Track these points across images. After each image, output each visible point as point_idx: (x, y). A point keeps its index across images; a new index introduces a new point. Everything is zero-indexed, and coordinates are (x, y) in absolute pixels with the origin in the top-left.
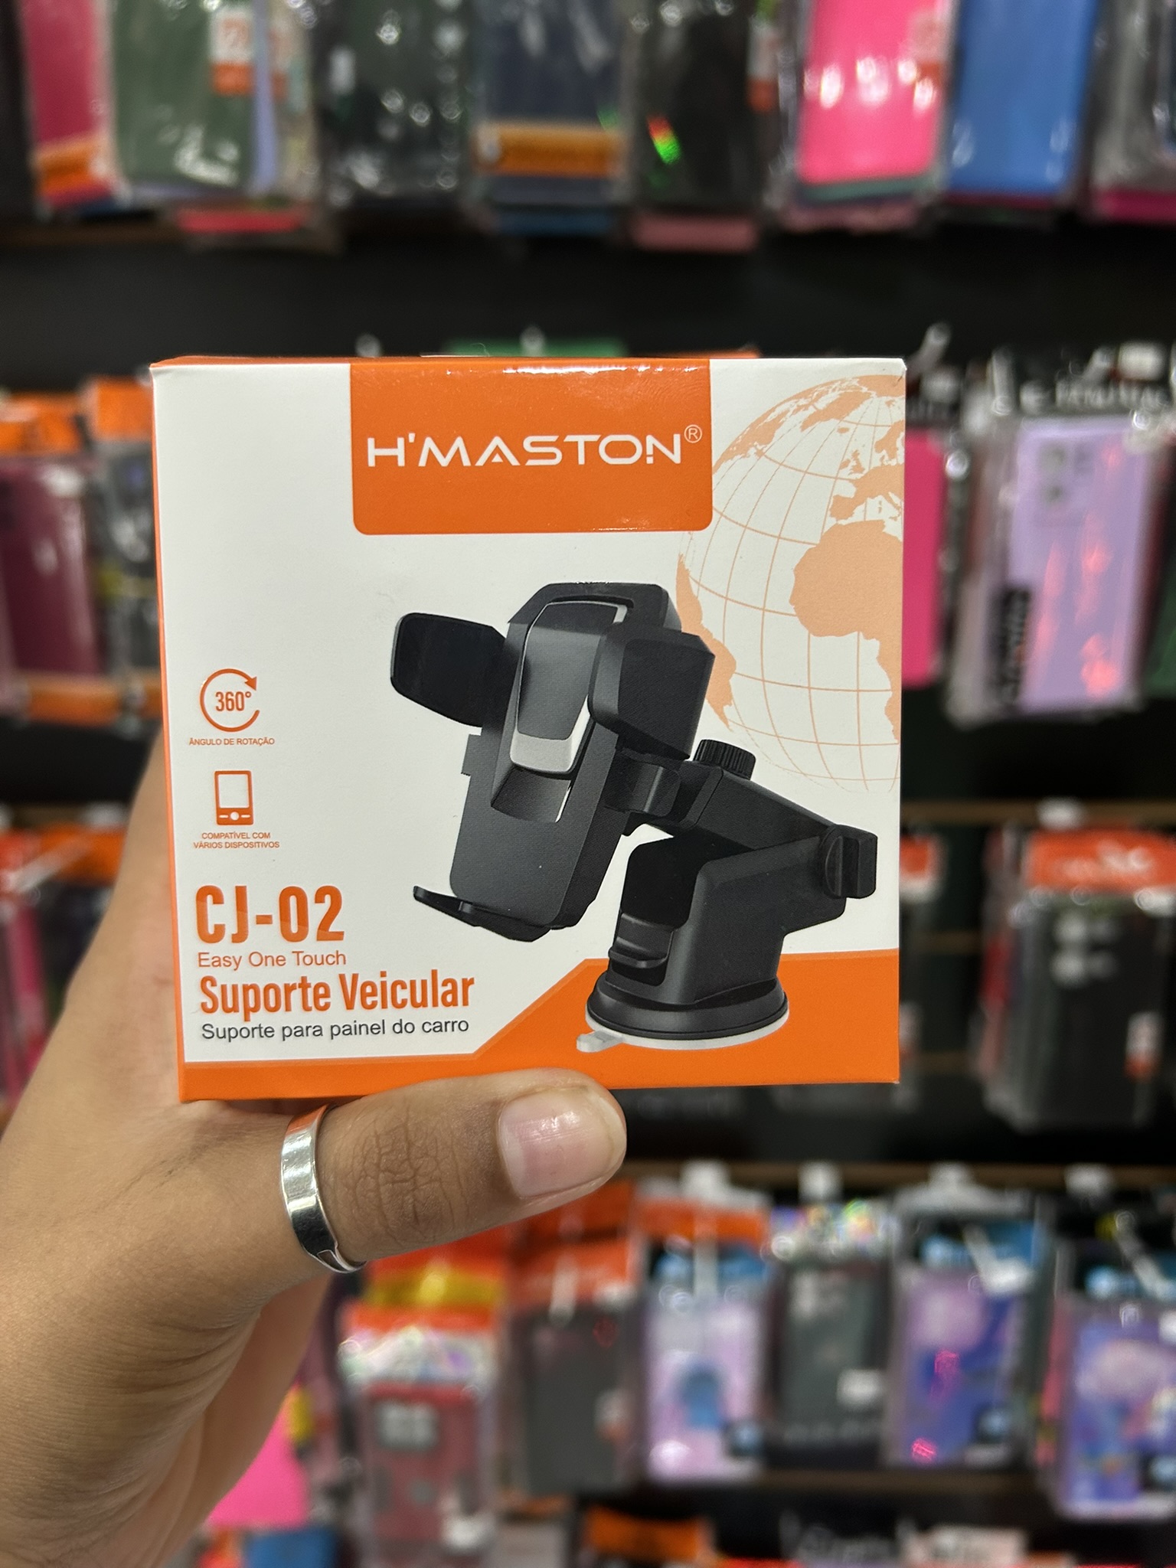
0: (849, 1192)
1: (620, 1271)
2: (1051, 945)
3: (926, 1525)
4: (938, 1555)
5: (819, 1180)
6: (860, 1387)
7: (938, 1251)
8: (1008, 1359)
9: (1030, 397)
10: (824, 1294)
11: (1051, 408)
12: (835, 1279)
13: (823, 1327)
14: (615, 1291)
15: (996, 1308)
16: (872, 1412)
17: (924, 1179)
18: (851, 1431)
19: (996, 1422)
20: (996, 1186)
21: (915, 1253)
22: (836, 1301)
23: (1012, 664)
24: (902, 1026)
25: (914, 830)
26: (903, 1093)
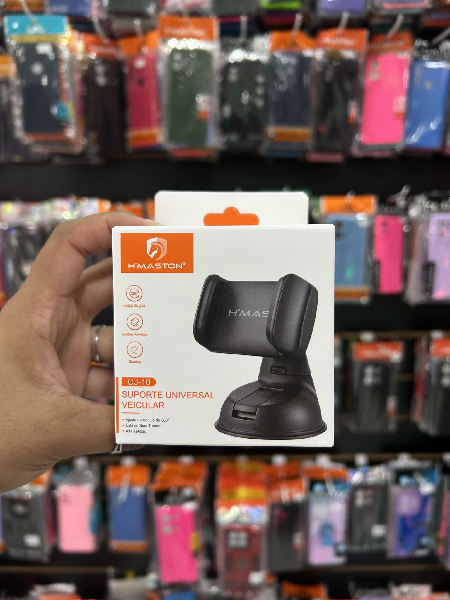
0: (372, 463)
1: (301, 489)
2: (440, 375)
3: (398, 583)
4: (403, 594)
5: (361, 459)
6: (378, 531)
7: (404, 480)
8: (428, 518)
9: (433, 206)
10: (366, 497)
11: (440, 210)
12: (369, 492)
13: (366, 509)
14: (299, 497)
15: (424, 499)
16: (381, 540)
17: (396, 458)
18: (375, 547)
19: (425, 541)
20: (420, 459)
21: (397, 481)
22: (369, 501)
23: (430, 285)
24: (392, 403)
25: (393, 340)
26: (392, 427)
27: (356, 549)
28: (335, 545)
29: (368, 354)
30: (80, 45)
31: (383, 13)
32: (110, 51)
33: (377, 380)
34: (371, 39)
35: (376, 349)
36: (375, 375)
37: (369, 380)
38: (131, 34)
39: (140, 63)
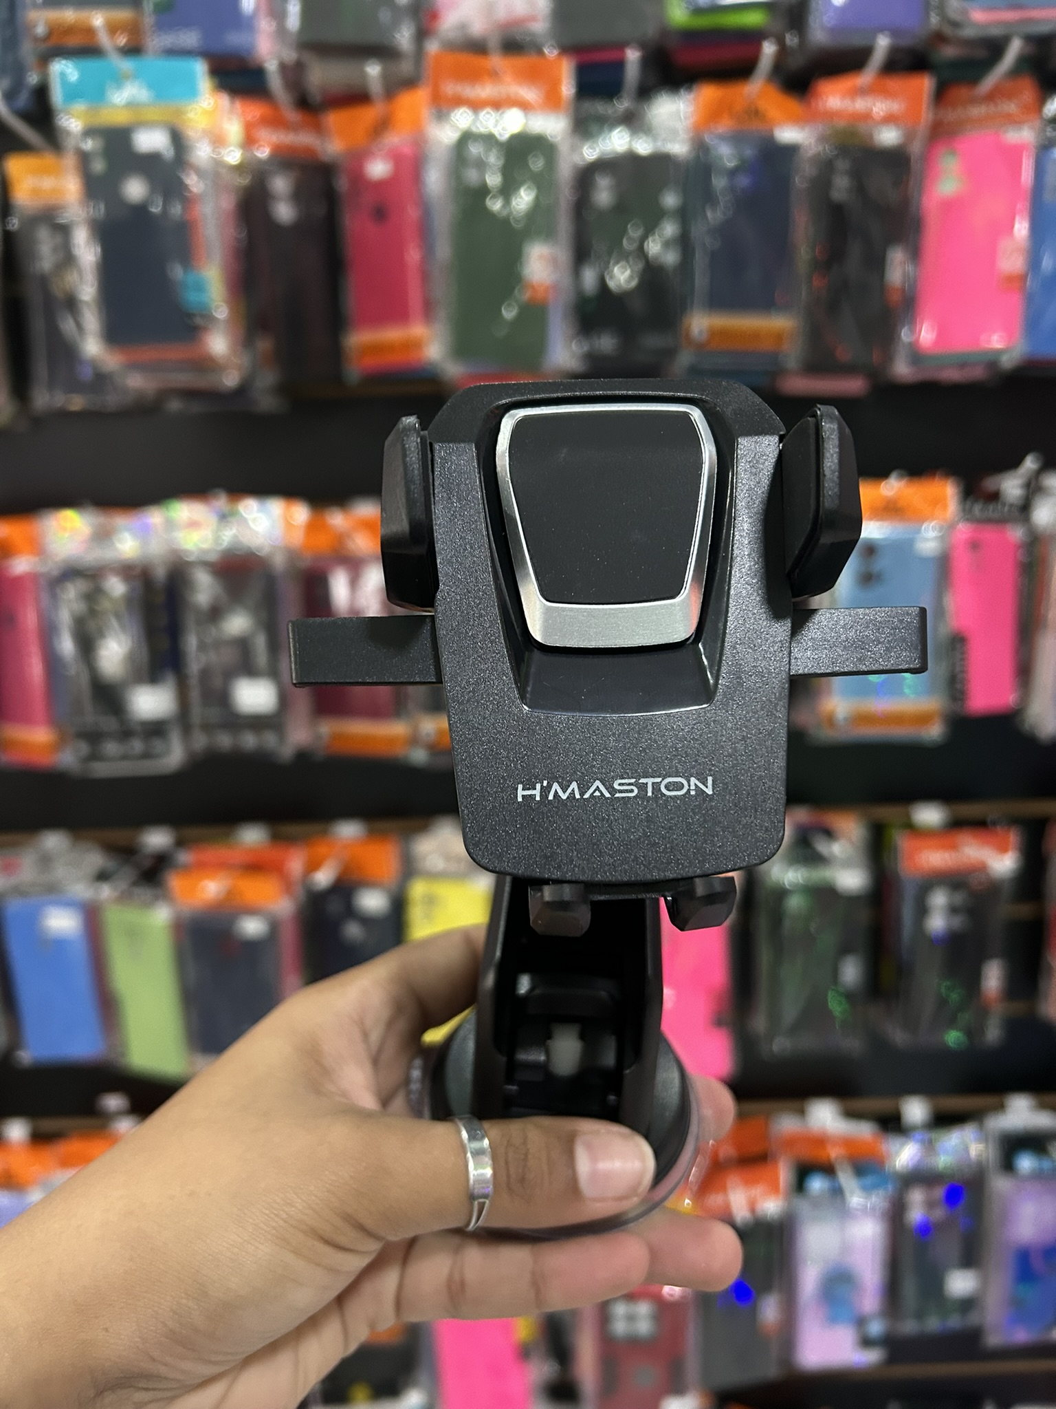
1: (774, 1188)
5: (915, 1110)
6: (960, 1283)
7: (1026, 1163)
10: (930, 1204)
14: (771, 1206)
16: (968, 1304)
22: (937, 1211)
24: (993, 978)
25: (994, 823)
26: (993, 1033)
27: (909, 1327)
28: (861, 1322)
29: (935, 858)
30: (234, 129)
31: (968, 33)
32: (304, 139)
33: (958, 922)
34: (940, 95)
35: (954, 847)
36: (953, 910)
37: (937, 922)
38: (357, 97)
39: (378, 169)
